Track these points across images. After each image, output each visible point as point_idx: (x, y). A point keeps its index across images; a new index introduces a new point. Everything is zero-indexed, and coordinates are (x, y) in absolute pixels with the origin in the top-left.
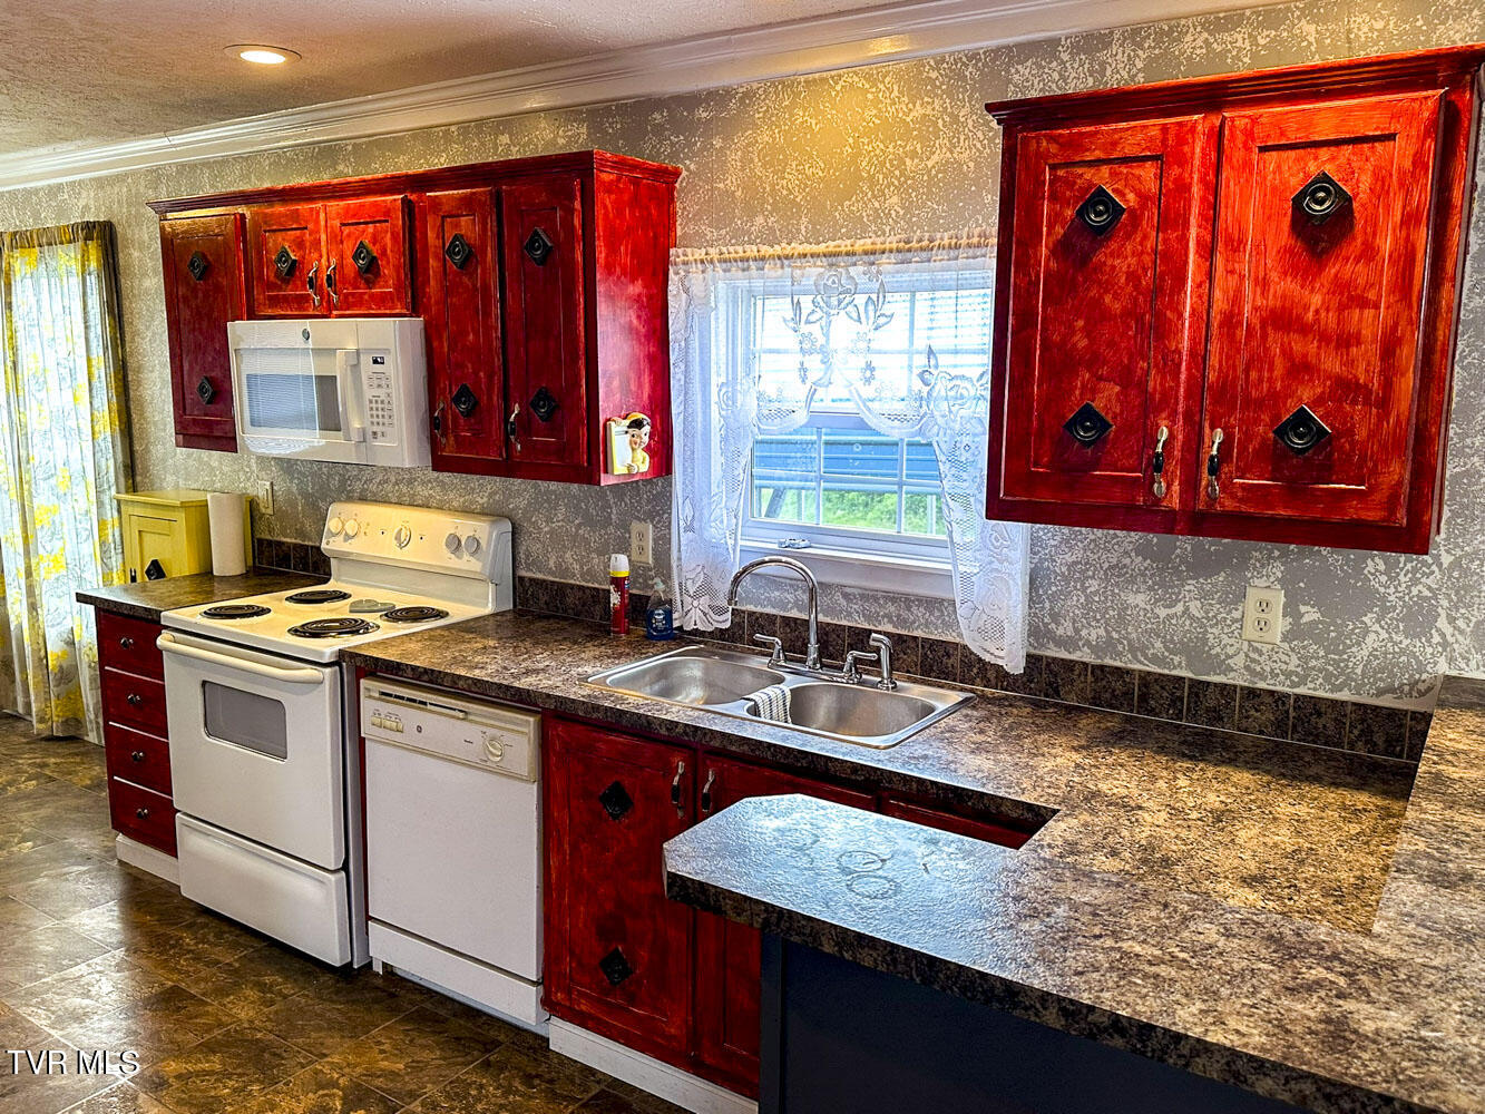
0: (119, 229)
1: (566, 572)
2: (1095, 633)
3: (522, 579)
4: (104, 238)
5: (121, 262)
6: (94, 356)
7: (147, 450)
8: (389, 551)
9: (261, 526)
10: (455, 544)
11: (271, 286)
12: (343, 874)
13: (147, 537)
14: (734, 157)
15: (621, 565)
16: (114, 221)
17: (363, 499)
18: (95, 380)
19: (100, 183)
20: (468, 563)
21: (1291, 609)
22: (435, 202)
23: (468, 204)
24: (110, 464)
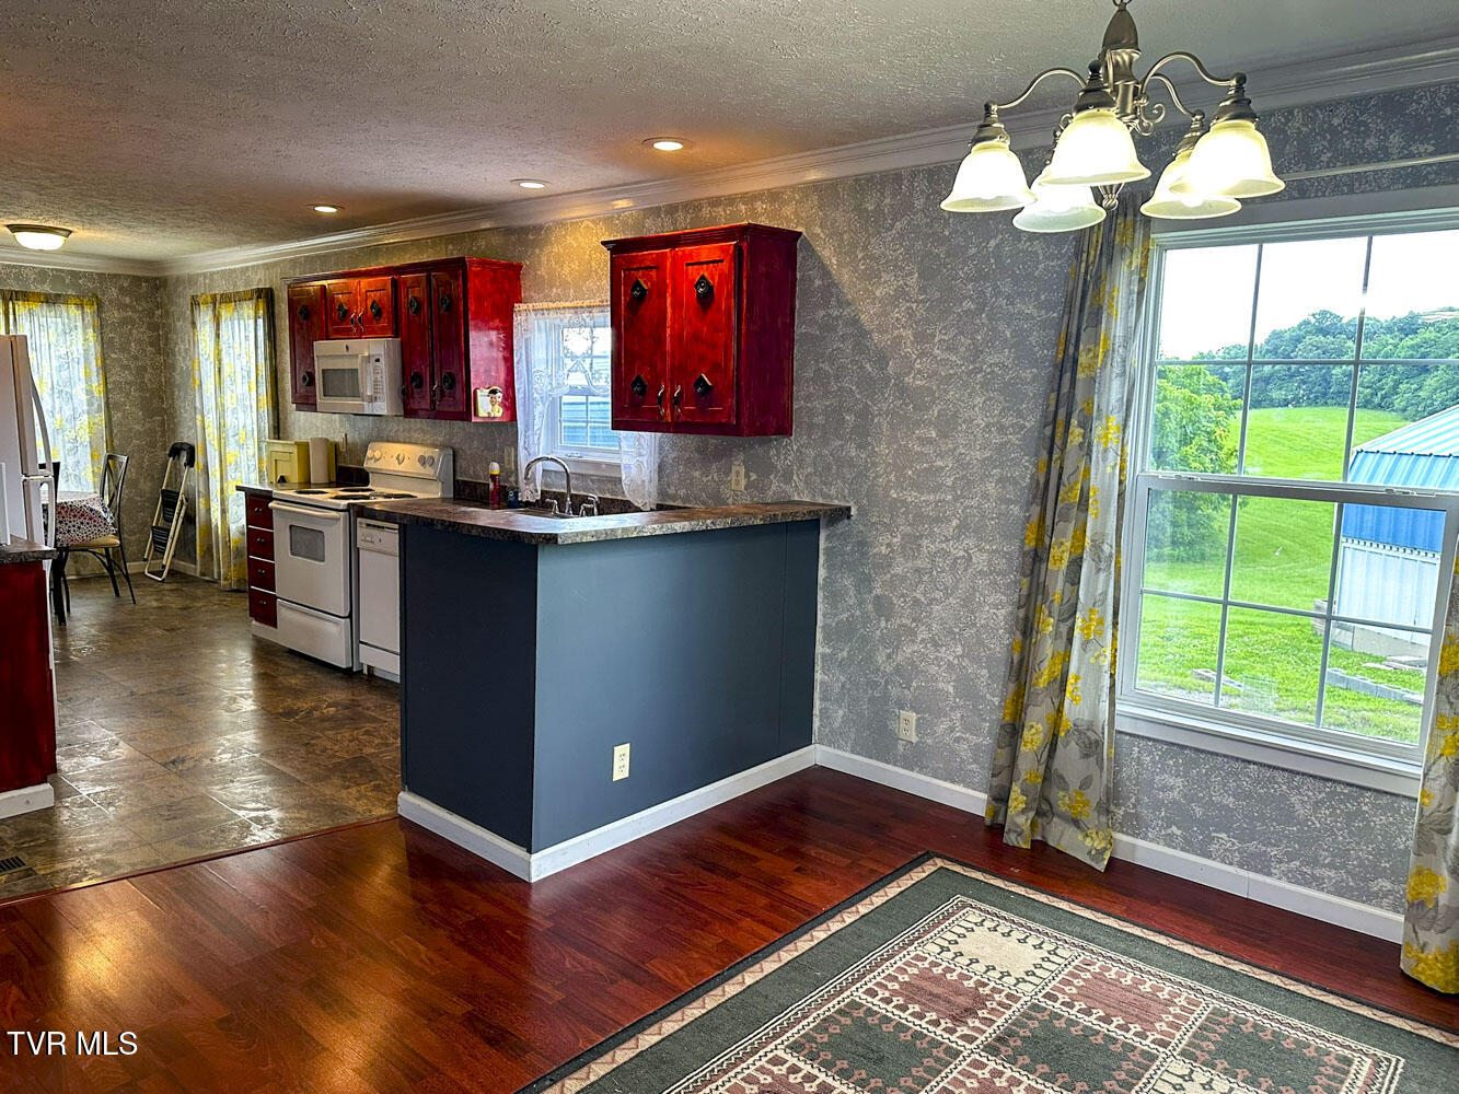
0: (276, 292)
1: (478, 477)
2: (682, 492)
3: (458, 481)
4: (266, 296)
5: (276, 311)
6: (259, 364)
7: (286, 418)
8: (394, 466)
9: (340, 459)
10: (423, 461)
11: (334, 323)
12: (348, 620)
13: (279, 463)
14: (544, 259)
15: (495, 468)
16: (274, 287)
17: (388, 441)
18: (260, 378)
19: (267, 266)
20: (428, 471)
21: (747, 476)
22: (405, 281)
23: (417, 282)
24: (266, 426)
